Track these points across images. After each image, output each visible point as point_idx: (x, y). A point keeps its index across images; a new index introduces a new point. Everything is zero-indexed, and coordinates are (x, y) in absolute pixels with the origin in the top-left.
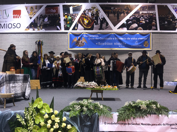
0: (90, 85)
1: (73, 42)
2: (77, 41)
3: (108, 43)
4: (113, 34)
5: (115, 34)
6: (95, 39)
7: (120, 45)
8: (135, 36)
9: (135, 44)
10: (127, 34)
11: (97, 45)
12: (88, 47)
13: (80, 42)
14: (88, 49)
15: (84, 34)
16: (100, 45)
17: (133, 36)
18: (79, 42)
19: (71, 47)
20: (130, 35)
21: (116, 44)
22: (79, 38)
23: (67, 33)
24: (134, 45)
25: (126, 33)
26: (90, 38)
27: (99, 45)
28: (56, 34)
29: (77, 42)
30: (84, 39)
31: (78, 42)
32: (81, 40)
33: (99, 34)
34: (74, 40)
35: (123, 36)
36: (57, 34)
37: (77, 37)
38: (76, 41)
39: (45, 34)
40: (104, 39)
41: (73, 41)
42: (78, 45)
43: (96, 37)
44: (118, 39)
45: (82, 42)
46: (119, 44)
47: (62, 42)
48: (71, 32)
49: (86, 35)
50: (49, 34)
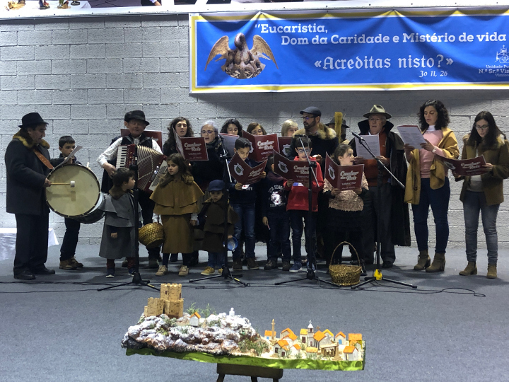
0: (208, 336)
1: (212, 57)
2: (229, 53)
3: (368, 58)
4: (392, 15)
5: (401, 16)
6: (310, 41)
7: (425, 69)
8: (496, 23)
9: (497, 63)
10: (458, 14)
11: (321, 68)
12: (279, 80)
13: (245, 56)
14: (277, 88)
15: (260, 19)
16: (331, 67)
17: (485, 23)
18: (238, 57)
19: (202, 83)
20: (471, 21)
21: (407, 62)
22: (241, 38)
23: (184, 17)
24: (490, 67)
25: (453, 12)
26: (286, 40)
27: (329, 69)
28: (138, 25)
29: (232, 59)
30: (260, 45)
31: (234, 55)
32: (246, 50)
33: (330, 17)
34: (218, 49)
35: (440, 25)
36: (144, 24)
37: (230, 33)
38: (224, 52)
39: (88, 26)
40: (352, 40)
41: (212, 53)
42: (233, 71)
43: (317, 33)
44: (415, 39)
45: (253, 56)
46: (420, 62)
47: (163, 60)
48: (201, 14)
49: (271, 23)
50: (108, 25)
